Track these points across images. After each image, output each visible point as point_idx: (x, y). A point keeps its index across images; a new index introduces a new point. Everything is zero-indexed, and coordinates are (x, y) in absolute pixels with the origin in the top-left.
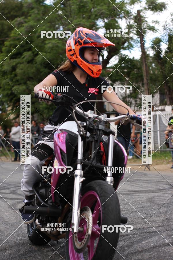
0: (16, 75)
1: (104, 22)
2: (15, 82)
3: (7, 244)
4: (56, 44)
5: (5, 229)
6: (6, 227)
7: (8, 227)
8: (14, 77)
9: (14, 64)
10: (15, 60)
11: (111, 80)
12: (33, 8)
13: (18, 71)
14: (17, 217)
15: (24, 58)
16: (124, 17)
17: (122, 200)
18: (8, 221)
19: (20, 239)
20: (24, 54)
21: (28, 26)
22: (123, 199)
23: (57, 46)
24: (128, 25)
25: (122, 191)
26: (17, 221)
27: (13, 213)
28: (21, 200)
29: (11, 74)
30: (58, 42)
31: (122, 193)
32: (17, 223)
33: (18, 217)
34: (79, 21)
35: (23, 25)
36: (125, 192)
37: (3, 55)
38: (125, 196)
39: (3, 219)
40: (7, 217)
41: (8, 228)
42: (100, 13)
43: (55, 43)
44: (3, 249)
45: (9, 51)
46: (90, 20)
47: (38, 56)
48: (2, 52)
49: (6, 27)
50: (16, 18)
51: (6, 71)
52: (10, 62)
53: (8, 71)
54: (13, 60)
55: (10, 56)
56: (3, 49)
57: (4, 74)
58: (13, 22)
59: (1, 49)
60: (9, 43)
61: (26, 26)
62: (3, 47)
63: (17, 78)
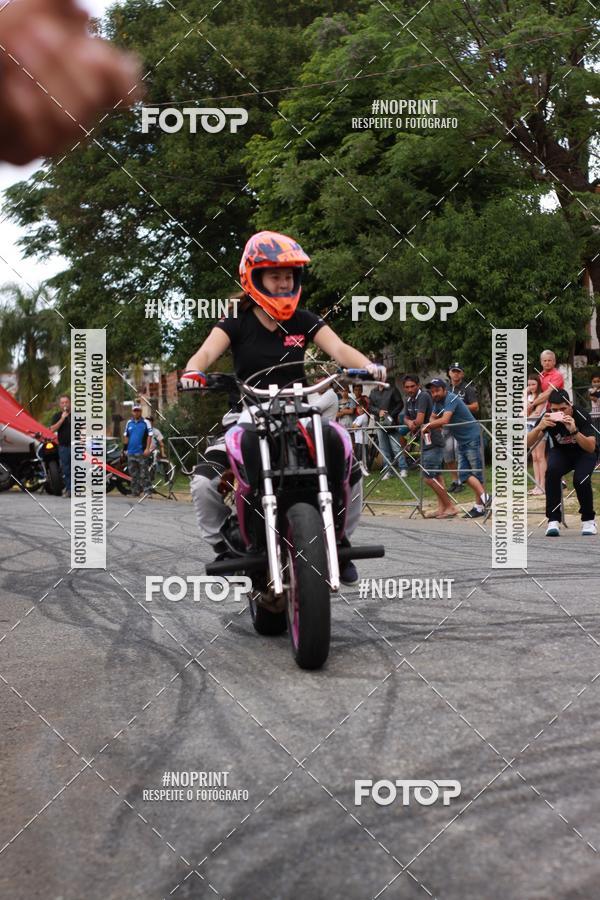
0: (319, 214)
2: (317, 238)
3: (301, 792)
4: (455, 103)
5: (293, 740)
6: (295, 733)
7: (302, 734)
8: (311, 221)
9: (313, 176)
10: (315, 162)
13: (326, 199)
14: (331, 699)
15: (345, 153)
18: (300, 715)
19: (344, 777)
20: (347, 141)
21: (358, 45)
26: (332, 713)
27: (318, 687)
28: (343, 643)
29: (305, 211)
30: (464, 98)
32: (331, 722)
33: (334, 701)
34: (534, 24)
35: (342, 39)
37: (274, 147)
39: (285, 707)
40: (298, 699)
41: (302, 740)
43: (453, 99)
44: (288, 810)
46: (573, 19)
47: (394, 148)
48: (270, 136)
49: (284, 49)
50: (318, 18)
51: (283, 202)
52: (299, 169)
53: (292, 201)
54: (310, 162)
55: (298, 148)
56: (275, 125)
57: (279, 210)
58: (307, 31)
59: (269, 126)
60: (296, 103)
61: (351, 44)
62: (272, 120)
63: (323, 225)
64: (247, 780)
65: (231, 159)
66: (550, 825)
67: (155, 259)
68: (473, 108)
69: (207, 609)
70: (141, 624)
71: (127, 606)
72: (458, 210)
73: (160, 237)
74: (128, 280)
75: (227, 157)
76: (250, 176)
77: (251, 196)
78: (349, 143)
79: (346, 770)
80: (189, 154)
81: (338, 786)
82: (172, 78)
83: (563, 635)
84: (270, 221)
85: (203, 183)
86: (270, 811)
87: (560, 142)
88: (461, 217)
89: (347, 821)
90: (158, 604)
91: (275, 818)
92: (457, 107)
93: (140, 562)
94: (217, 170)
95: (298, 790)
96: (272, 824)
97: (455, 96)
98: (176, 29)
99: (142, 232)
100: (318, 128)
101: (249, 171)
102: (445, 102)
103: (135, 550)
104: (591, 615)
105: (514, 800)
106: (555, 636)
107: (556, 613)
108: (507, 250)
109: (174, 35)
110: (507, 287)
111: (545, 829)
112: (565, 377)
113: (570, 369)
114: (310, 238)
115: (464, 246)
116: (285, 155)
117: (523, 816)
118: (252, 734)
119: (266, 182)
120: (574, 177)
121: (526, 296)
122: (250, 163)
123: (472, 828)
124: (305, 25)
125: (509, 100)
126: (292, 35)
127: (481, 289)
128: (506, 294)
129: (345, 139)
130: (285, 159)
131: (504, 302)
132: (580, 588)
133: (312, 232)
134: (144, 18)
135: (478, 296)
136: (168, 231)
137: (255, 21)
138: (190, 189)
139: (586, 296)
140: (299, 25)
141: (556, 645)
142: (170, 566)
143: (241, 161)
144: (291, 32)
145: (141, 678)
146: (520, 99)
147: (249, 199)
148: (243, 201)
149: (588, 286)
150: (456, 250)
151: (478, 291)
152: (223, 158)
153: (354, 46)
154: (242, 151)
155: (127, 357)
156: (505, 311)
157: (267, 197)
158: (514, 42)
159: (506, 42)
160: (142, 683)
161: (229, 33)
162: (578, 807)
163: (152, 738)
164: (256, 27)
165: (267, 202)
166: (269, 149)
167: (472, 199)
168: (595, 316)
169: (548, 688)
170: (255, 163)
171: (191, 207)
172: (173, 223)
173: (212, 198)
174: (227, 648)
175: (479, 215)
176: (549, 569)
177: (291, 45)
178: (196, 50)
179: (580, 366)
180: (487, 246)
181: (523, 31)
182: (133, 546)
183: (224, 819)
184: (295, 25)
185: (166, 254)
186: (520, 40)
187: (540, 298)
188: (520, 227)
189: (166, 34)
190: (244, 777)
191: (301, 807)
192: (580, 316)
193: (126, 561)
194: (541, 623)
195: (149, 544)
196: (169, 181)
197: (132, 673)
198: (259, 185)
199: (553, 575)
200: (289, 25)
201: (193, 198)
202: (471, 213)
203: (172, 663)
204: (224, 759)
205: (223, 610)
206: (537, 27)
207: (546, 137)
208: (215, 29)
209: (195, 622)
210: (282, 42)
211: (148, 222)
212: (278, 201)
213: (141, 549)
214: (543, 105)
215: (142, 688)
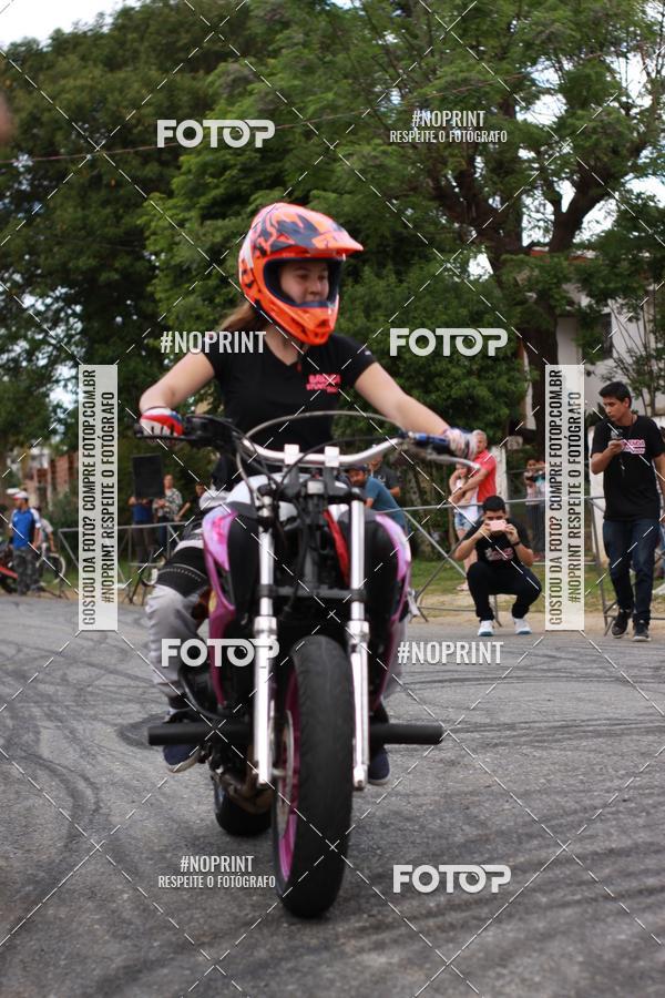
0: (224, 281)
1: (561, 68)
4: (376, 157)
8: (217, 288)
9: (218, 238)
10: (220, 223)
11: (589, 295)
12: (286, 25)
16: (638, 48)
17: (642, 754)
18: (204, 837)
19: (253, 906)
20: (255, 200)
21: (267, 94)
22: (643, 751)
23: (381, 167)
24: (651, 81)
25: (641, 718)
30: (384, 152)
31: (639, 726)
34: (462, 71)
35: (249, 87)
36: (651, 721)
37: (175, 207)
38: (651, 738)
42: (544, 36)
43: (373, 154)
45: (195, 191)
46: (505, 65)
48: (170, 194)
49: (185, 98)
50: (223, 64)
51: (185, 267)
52: (203, 231)
53: (195, 266)
54: (215, 222)
55: (202, 208)
56: (176, 182)
57: (181, 277)
58: (210, 78)
59: (169, 183)
60: (198, 159)
61: (259, 92)
62: (174, 177)
63: (229, 293)
64: (144, 910)
65: (127, 220)
66: (481, 955)
67: (43, 331)
68: (394, 163)
69: (102, 720)
70: (28, 737)
71: (12, 718)
72: (379, 276)
73: (48, 306)
74: (13, 355)
75: (121, 217)
76: (148, 238)
77: (150, 261)
78: (258, 202)
79: (254, 898)
80: (80, 213)
81: (247, 915)
82: (60, 128)
83: (496, 745)
84: (171, 289)
85: (96, 247)
86: (170, 944)
87: (491, 201)
88: (382, 283)
89: (256, 954)
90: (46, 715)
91: (175, 953)
92: (378, 162)
93: (26, 668)
94: (111, 231)
95: (202, 921)
96: (172, 959)
97: (374, 149)
98: (65, 75)
99: (28, 301)
100: (223, 186)
101: (147, 233)
102: (363, 156)
103: (21, 656)
104: (526, 723)
105: (441, 928)
106: (487, 746)
107: (488, 720)
108: (433, 320)
109: (62, 82)
110: (434, 361)
111: (475, 960)
112: (498, 459)
113: (503, 451)
114: (215, 308)
115: (385, 316)
116: (187, 215)
117: (451, 946)
118: (151, 859)
119: (166, 246)
120: (507, 240)
121: (453, 370)
122: (147, 225)
123: (395, 960)
124: (208, 72)
125: (434, 155)
126: (194, 83)
127: (405, 363)
128: (432, 368)
129: (253, 198)
130: (187, 220)
131: (430, 377)
132: (514, 693)
133: (217, 301)
134: (29, 63)
135: (402, 370)
136: (57, 299)
137: (153, 67)
138: (81, 252)
139: (520, 370)
140: (201, 72)
141: (489, 756)
142: (60, 673)
143: (138, 222)
144: (194, 78)
145: (27, 798)
146: (446, 153)
147: (147, 264)
148: (139, 266)
149: (522, 358)
150: (376, 320)
151: (402, 366)
152: (119, 218)
153: (263, 94)
154: (139, 211)
155: (12, 439)
156: (431, 387)
157: (167, 262)
158: (439, 91)
159: (431, 91)
160: (28, 803)
161: (125, 80)
162: (511, 935)
163: (39, 866)
164: (154, 73)
165: (167, 266)
166: (169, 209)
167: (395, 264)
168: (530, 392)
169: (479, 804)
170: (153, 224)
171: (82, 273)
172: (64, 290)
173: (105, 262)
174: (123, 763)
175: (401, 281)
176: (480, 672)
177: (194, 93)
178: (87, 99)
179: (515, 447)
180: (411, 315)
181: (449, 78)
182: (19, 651)
183: (120, 954)
184: (197, 71)
185: (55, 325)
186: (446, 89)
187: (470, 373)
188: (448, 295)
189: (54, 80)
190: (142, 907)
191: (206, 940)
192: (514, 393)
193: (10, 667)
194: (472, 732)
195: (37, 649)
196: (58, 243)
197: (17, 792)
198: (158, 248)
199: (484, 679)
200: (191, 72)
201: (85, 262)
202: (393, 279)
203: (62, 781)
204: (119, 887)
205: (120, 721)
206: (465, 74)
207: (475, 195)
208: (109, 75)
209: (88, 734)
210: (183, 90)
211: (34, 289)
212: (180, 266)
213: (27, 654)
214: (471, 161)
215: (28, 809)
